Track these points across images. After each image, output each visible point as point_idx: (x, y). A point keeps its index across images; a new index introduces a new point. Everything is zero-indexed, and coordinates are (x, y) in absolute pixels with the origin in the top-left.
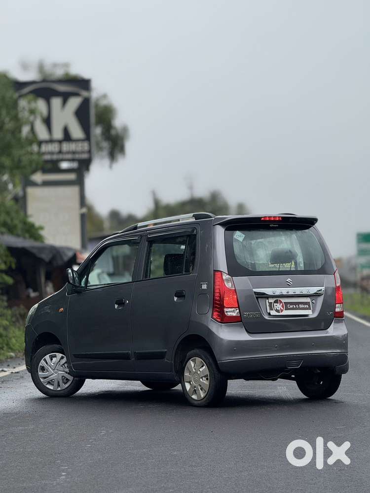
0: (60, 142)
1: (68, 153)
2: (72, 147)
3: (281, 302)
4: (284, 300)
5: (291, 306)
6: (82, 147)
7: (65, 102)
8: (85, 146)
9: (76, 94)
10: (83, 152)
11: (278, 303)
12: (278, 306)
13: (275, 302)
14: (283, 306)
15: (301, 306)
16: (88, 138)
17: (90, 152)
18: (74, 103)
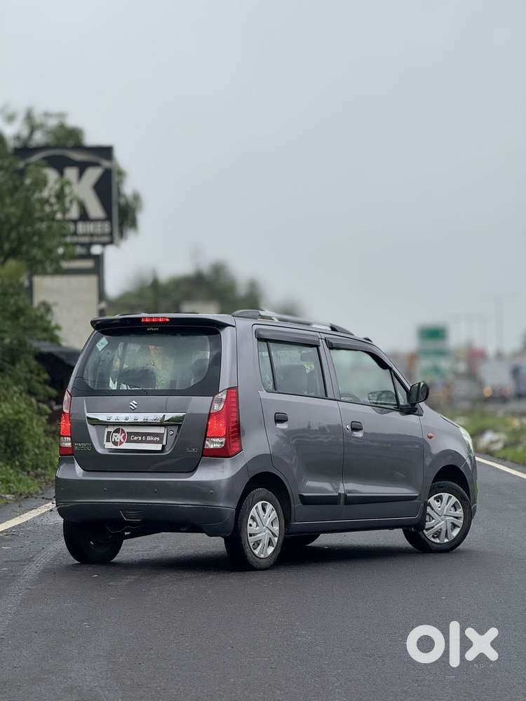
0: (75, 222)
1: (84, 235)
2: (90, 228)
3: (123, 431)
4: (127, 430)
5: (136, 438)
6: (101, 228)
7: (81, 174)
8: (106, 227)
9: (96, 164)
10: (103, 235)
11: (119, 433)
12: (119, 437)
13: (115, 432)
14: (124, 438)
15: (149, 438)
16: (109, 218)
17: (111, 234)
18: (93, 174)
